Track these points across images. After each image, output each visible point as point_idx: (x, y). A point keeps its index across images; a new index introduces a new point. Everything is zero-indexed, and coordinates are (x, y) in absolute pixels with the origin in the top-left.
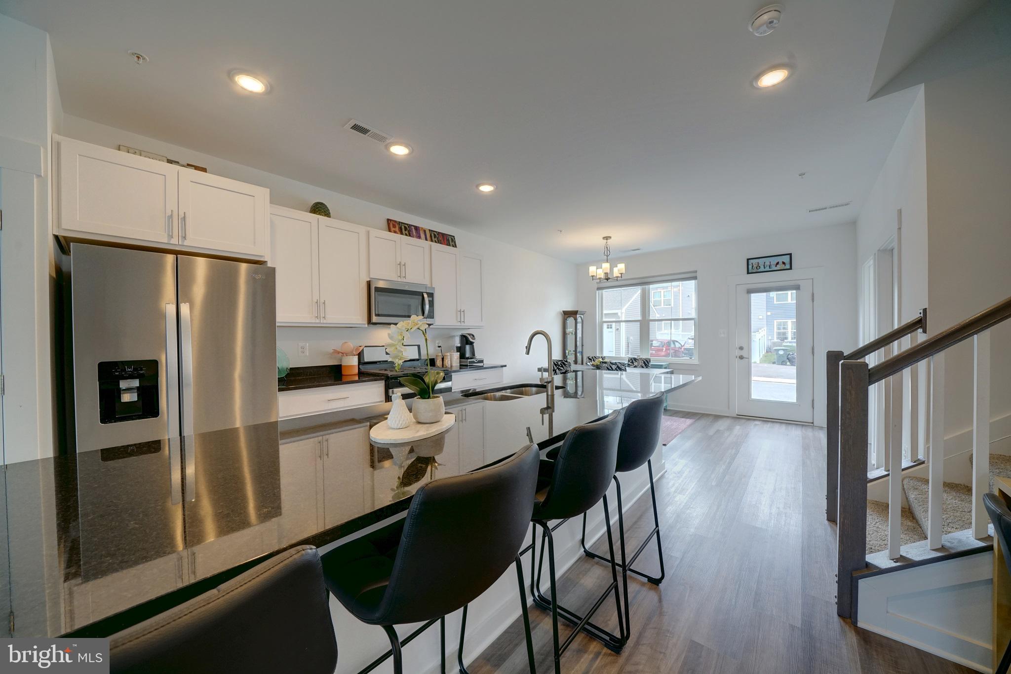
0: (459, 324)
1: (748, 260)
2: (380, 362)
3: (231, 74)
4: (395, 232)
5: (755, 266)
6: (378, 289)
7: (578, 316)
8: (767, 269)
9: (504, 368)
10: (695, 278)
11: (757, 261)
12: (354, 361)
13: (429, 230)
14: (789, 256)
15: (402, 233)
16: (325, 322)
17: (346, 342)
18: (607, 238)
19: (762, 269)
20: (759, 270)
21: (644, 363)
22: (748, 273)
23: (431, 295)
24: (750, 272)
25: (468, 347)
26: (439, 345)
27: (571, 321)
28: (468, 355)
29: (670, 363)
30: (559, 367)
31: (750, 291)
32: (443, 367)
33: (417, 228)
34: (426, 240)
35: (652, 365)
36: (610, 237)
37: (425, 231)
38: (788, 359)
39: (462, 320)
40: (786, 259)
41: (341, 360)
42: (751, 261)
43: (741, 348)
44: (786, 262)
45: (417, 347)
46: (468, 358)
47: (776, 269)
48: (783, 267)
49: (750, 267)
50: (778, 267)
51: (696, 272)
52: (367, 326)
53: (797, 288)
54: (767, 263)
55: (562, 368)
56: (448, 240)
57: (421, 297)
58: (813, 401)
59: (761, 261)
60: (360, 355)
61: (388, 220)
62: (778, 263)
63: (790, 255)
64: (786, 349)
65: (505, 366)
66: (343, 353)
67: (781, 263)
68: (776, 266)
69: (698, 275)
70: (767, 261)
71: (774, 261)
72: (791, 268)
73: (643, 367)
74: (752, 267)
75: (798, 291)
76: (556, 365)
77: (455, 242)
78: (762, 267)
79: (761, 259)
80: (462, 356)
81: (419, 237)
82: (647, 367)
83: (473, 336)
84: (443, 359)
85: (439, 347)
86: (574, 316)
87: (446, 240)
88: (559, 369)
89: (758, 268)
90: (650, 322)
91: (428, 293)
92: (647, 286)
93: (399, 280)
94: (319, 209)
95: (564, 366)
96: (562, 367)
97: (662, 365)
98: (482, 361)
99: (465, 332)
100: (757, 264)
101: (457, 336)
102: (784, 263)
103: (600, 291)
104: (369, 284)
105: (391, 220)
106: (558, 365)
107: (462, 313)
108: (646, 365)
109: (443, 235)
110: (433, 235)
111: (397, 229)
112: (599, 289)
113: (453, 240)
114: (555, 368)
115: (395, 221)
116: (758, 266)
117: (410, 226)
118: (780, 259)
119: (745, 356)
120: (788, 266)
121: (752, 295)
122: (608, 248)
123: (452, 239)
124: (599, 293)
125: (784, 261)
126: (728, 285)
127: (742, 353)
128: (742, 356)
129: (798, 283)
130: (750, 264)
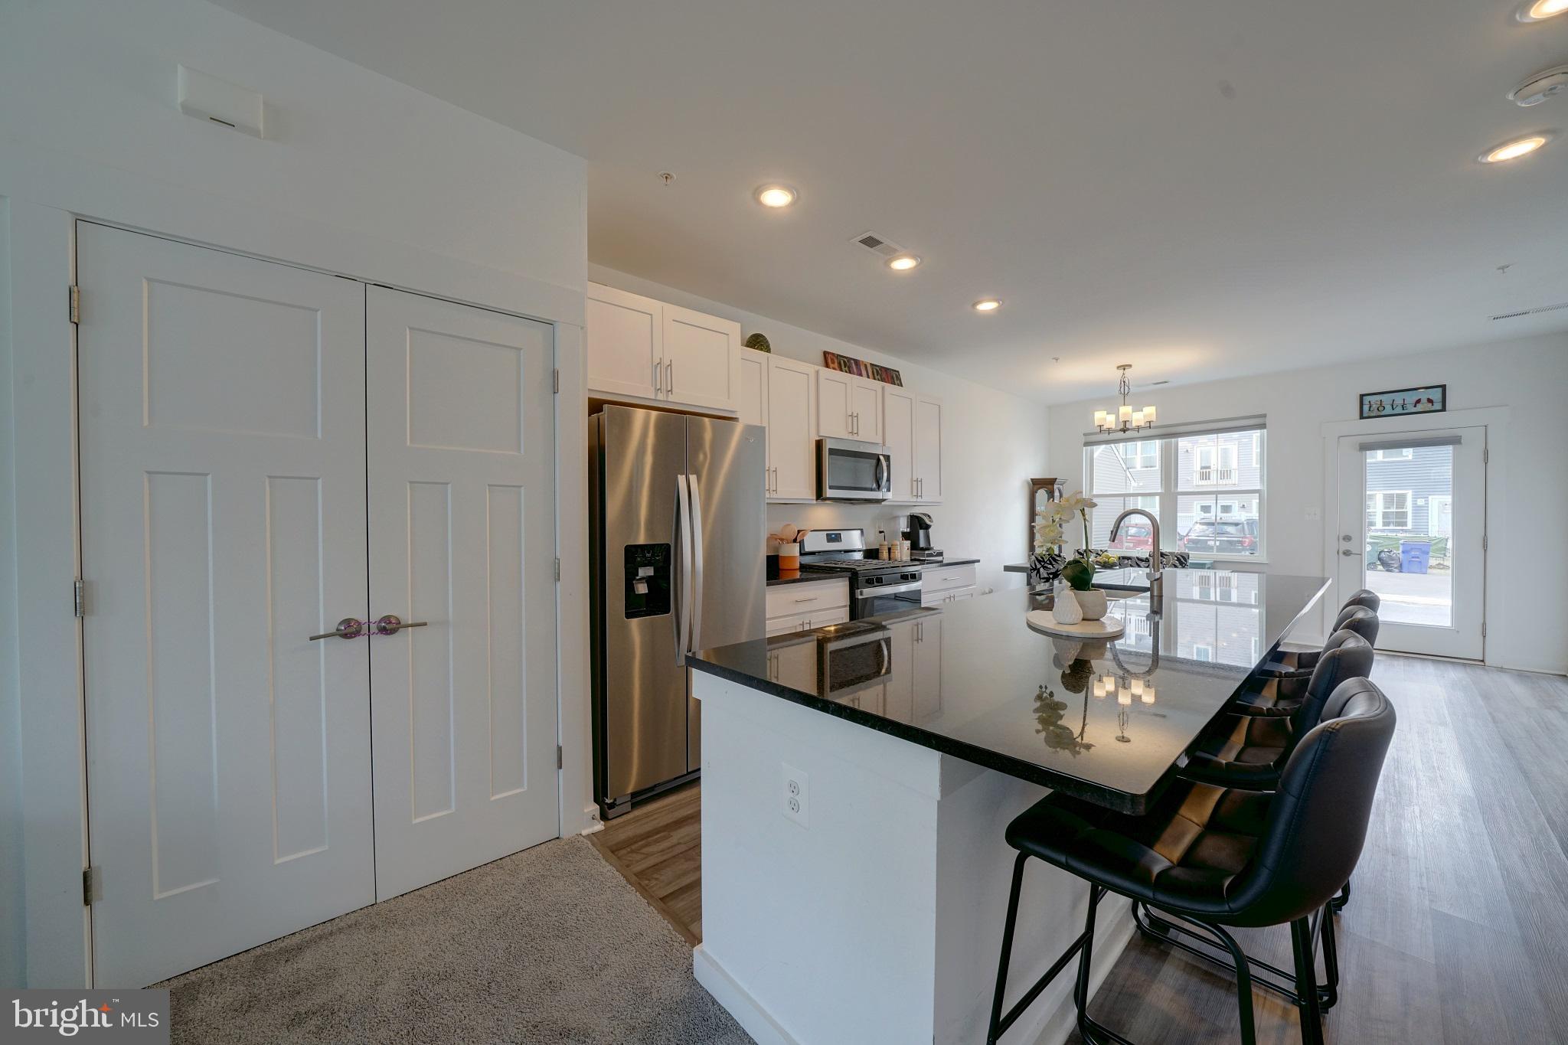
0: (915, 499)
1: (1362, 396)
2: (819, 552)
3: (757, 192)
4: (834, 369)
5: (1375, 406)
6: (832, 452)
7: (1055, 486)
8: (1399, 410)
9: (976, 564)
10: (1262, 426)
11: (1378, 397)
12: (795, 550)
13: (871, 364)
14: (1440, 390)
15: (841, 370)
16: (774, 497)
17: (789, 525)
18: (1124, 367)
19: (1388, 410)
20: (1383, 413)
21: (1178, 559)
22: (1362, 417)
23: (887, 458)
24: (1365, 415)
25: (922, 532)
26: (882, 530)
27: (1041, 494)
28: (922, 544)
29: (1215, 561)
30: (1046, 565)
31: (1366, 447)
32: (890, 559)
33: (857, 362)
34: (868, 377)
35: (1191, 563)
36: (1130, 366)
37: (866, 365)
38: (1379, 559)
39: (919, 494)
40: (1437, 395)
41: (777, 549)
42: (1367, 399)
43: (1349, 537)
44: (1433, 400)
45: (859, 532)
46: (923, 549)
47: (1415, 410)
48: (1429, 407)
49: (1366, 408)
50: (1419, 408)
51: (1264, 416)
52: (815, 502)
53: (1454, 441)
54: (1398, 401)
55: (1049, 566)
56: (892, 377)
57: (874, 462)
58: (1484, 624)
59: (1386, 398)
60: (802, 544)
61: (825, 354)
62: (1419, 401)
63: (1444, 387)
64: (1377, 543)
65: (978, 561)
66: (782, 540)
67: (1424, 400)
68: (1415, 406)
69: (1268, 421)
70: (1398, 397)
71: (1412, 398)
72: (1444, 409)
73: (1176, 566)
74: (1369, 407)
75: (1458, 446)
76: (1039, 561)
77: (900, 380)
78: (1389, 407)
79: (1385, 395)
80: (915, 546)
81: (861, 375)
82: (1184, 567)
83: (929, 516)
84: (889, 549)
85: (881, 532)
86: (1050, 486)
87: (889, 376)
88: (1044, 567)
89: (1381, 408)
90: (1179, 497)
91: (884, 456)
92: (1173, 440)
93: (850, 437)
94: (757, 342)
95: (1054, 563)
96: (1051, 564)
97: (1205, 564)
98: (940, 554)
99: (917, 511)
100: (1379, 403)
101: (903, 516)
102: (1430, 401)
103: (1089, 448)
104: (819, 445)
105: (828, 353)
106: (1044, 561)
107: (919, 483)
108: (1181, 563)
109: (886, 369)
110: (875, 371)
111: (836, 365)
112: (1087, 444)
113: (898, 378)
114: (1039, 566)
115: (833, 354)
117: (849, 359)
118: (1423, 395)
119: (1352, 551)
120: (1438, 406)
121: (1370, 453)
122: (1127, 382)
123: (896, 375)
124: (1086, 451)
125: (1431, 397)
126: (1324, 438)
127: (1345, 546)
128: (1348, 551)
129: (1459, 432)
130: (1366, 402)
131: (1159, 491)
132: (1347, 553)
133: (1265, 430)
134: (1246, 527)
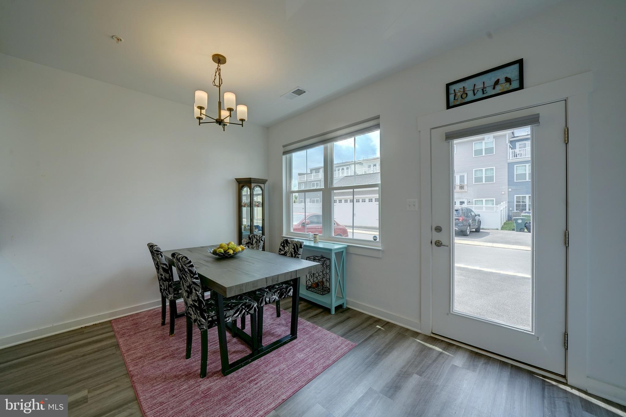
1: (448, 86)
5: (459, 94)
8: (479, 95)
10: (377, 126)
11: (461, 85)
14: (517, 66)
19: (471, 97)
20: (467, 100)
22: (449, 107)
24: (451, 105)
31: (451, 136)
40: (513, 72)
42: (452, 89)
43: (438, 229)
47: (494, 92)
48: (507, 87)
49: (452, 97)
50: (499, 89)
51: (378, 117)
53: (533, 120)
54: (480, 86)
58: (566, 335)
59: (468, 85)
62: (497, 82)
63: (520, 62)
67: (502, 80)
68: (494, 88)
70: (478, 82)
71: (490, 79)
72: (521, 87)
74: (454, 95)
78: (470, 93)
79: (467, 81)
89: (464, 96)
92: (329, 145)
100: (462, 90)
102: (508, 80)
103: (288, 156)
112: (285, 153)
116: (464, 94)
118: (501, 75)
119: (444, 242)
120: (515, 84)
121: (456, 141)
124: (286, 158)
125: (509, 76)
126: (420, 131)
127: (437, 236)
128: (439, 241)
129: (535, 111)
130: (451, 91)
132: (438, 244)
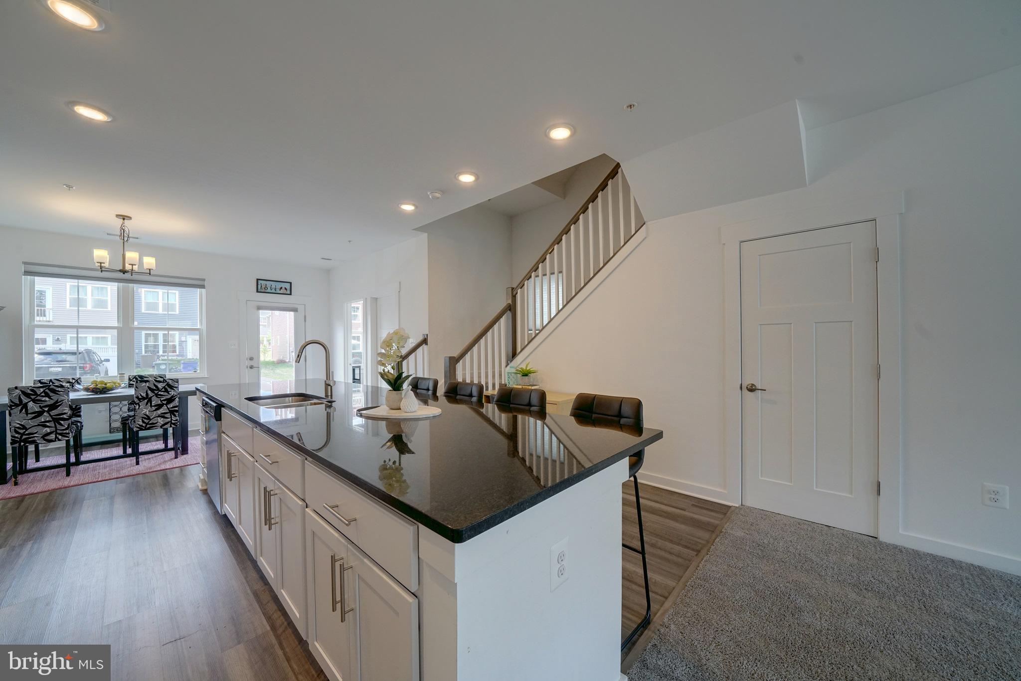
1: (258, 280)
5: (263, 286)
8: (273, 291)
10: (203, 287)
11: (265, 282)
14: (289, 284)
18: (124, 218)
19: (269, 290)
20: (267, 291)
22: (257, 291)
24: (259, 291)
31: (259, 308)
36: (130, 218)
40: (288, 286)
42: (260, 282)
43: (251, 359)
44: (287, 289)
48: (285, 292)
49: (259, 286)
50: (281, 292)
51: (204, 280)
53: (295, 310)
54: (273, 286)
62: (281, 288)
63: (291, 283)
67: (283, 288)
68: (280, 290)
69: (206, 283)
70: (273, 284)
71: (279, 285)
72: (291, 294)
74: (261, 287)
75: (296, 313)
78: (269, 288)
79: (268, 282)
89: (266, 289)
90: (134, 330)
100: (265, 285)
102: (286, 289)
103: (29, 278)
116: (266, 288)
118: (283, 285)
119: (255, 366)
120: (289, 292)
121: (261, 311)
122: (126, 229)
124: (26, 280)
125: (286, 287)
126: (239, 300)
127: (252, 363)
128: (252, 366)
129: (296, 306)
130: (259, 283)
131: (116, 325)
132: (251, 367)
133: (203, 290)
134: (86, 355)
